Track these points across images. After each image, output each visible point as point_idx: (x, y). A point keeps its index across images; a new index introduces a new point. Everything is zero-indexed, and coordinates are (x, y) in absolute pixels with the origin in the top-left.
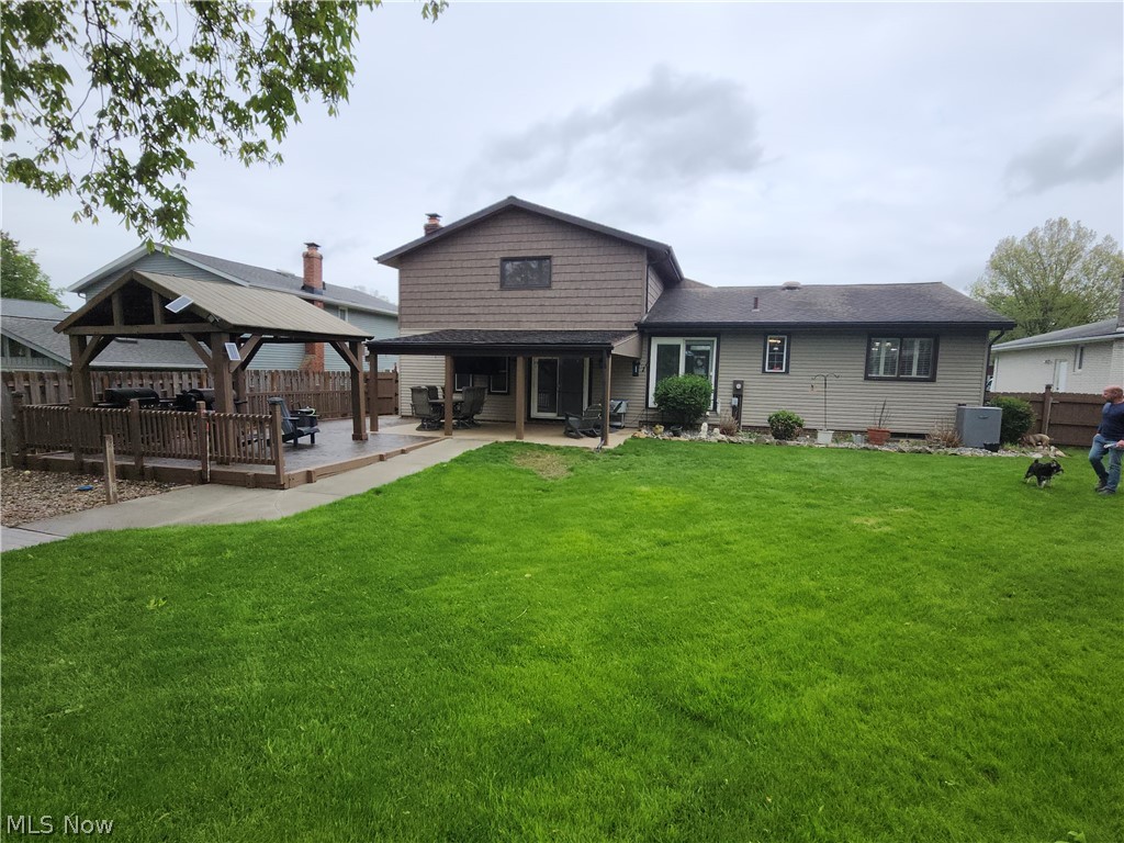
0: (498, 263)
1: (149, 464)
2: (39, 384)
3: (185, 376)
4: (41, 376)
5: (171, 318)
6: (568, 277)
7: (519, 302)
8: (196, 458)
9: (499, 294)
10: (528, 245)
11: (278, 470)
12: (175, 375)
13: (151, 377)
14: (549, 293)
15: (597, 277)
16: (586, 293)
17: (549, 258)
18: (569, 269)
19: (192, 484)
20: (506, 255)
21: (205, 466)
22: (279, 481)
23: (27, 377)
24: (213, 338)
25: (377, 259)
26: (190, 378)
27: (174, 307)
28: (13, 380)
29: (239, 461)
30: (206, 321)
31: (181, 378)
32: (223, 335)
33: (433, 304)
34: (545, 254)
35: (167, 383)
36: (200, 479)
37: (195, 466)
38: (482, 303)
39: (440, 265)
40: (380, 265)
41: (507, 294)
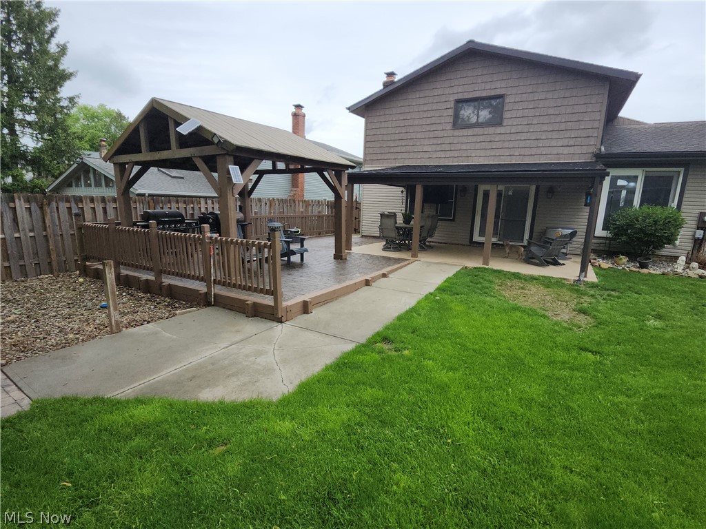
0: (452, 105)
1: (167, 280)
2: (101, 205)
3: (209, 202)
4: (103, 200)
5: (184, 141)
6: (520, 114)
7: (471, 139)
8: (202, 279)
9: (451, 133)
10: (482, 86)
11: (276, 300)
12: (202, 201)
13: (185, 202)
14: (499, 130)
15: (551, 111)
16: (537, 128)
17: (501, 96)
18: (521, 106)
19: (198, 305)
20: (460, 97)
21: (209, 288)
22: (277, 313)
23: (92, 200)
24: (219, 160)
25: (349, 109)
26: (213, 203)
27: (184, 129)
28: (82, 202)
29: (240, 287)
30: (212, 143)
31: (206, 203)
32: (227, 157)
33: (392, 144)
34: (498, 93)
35: (196, 207)
36: (205, 301)
37: (201, 287)
38: (435, 141)
39: (399, 110)
40: (351, 114)
41: (457, 133)
